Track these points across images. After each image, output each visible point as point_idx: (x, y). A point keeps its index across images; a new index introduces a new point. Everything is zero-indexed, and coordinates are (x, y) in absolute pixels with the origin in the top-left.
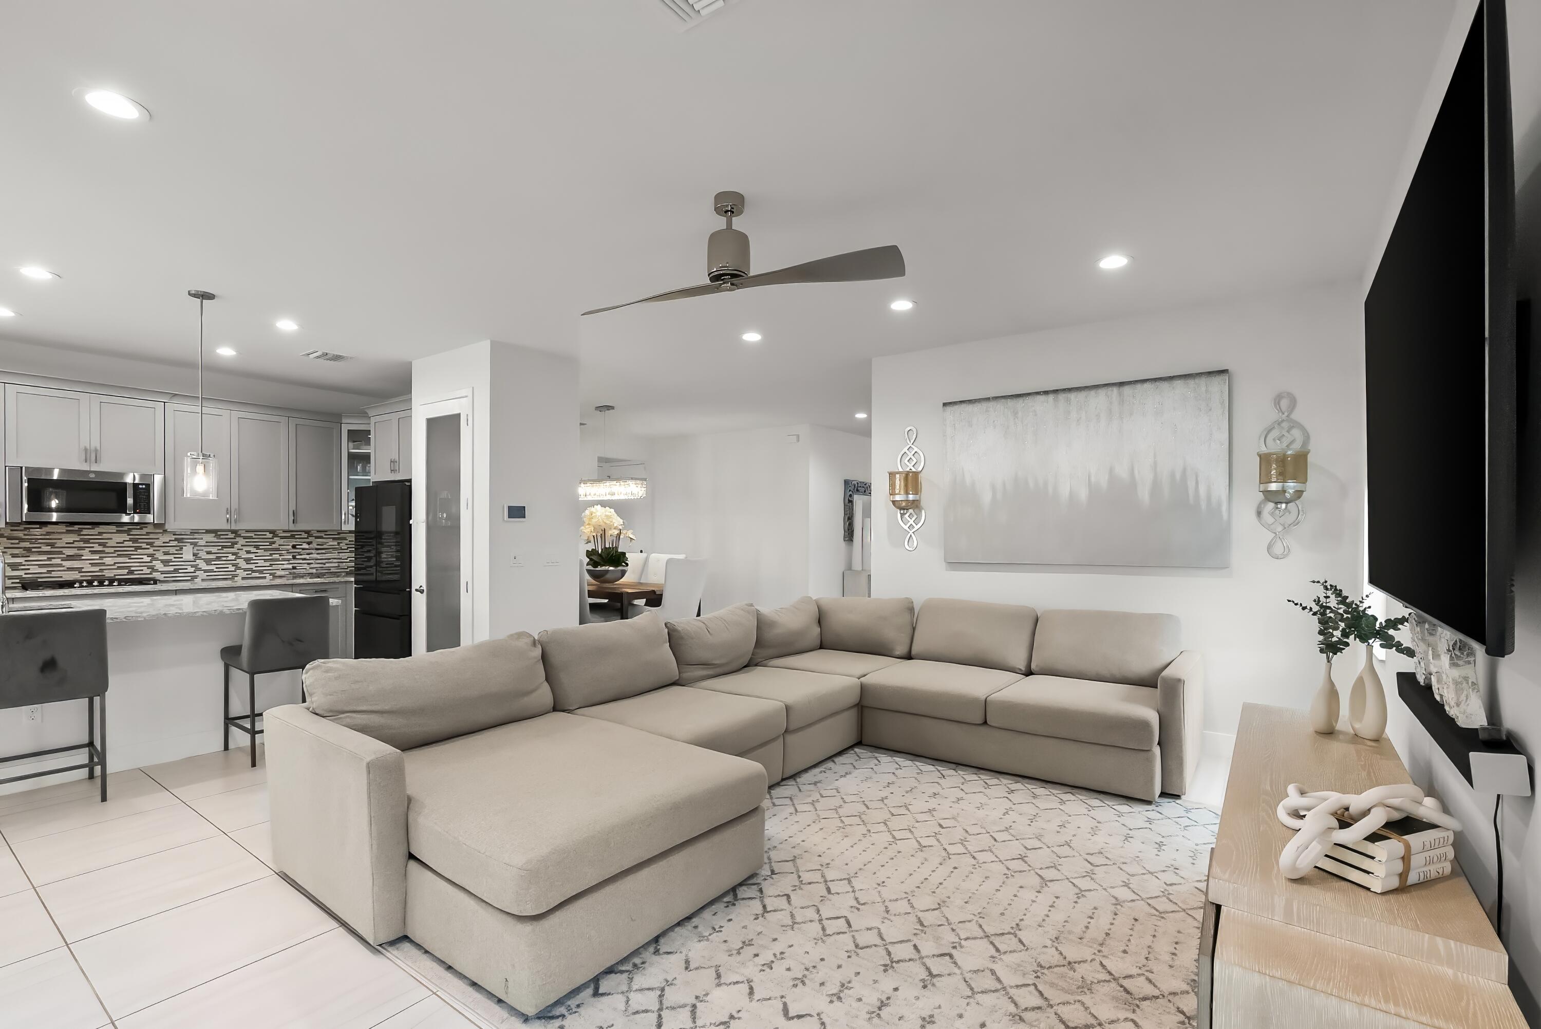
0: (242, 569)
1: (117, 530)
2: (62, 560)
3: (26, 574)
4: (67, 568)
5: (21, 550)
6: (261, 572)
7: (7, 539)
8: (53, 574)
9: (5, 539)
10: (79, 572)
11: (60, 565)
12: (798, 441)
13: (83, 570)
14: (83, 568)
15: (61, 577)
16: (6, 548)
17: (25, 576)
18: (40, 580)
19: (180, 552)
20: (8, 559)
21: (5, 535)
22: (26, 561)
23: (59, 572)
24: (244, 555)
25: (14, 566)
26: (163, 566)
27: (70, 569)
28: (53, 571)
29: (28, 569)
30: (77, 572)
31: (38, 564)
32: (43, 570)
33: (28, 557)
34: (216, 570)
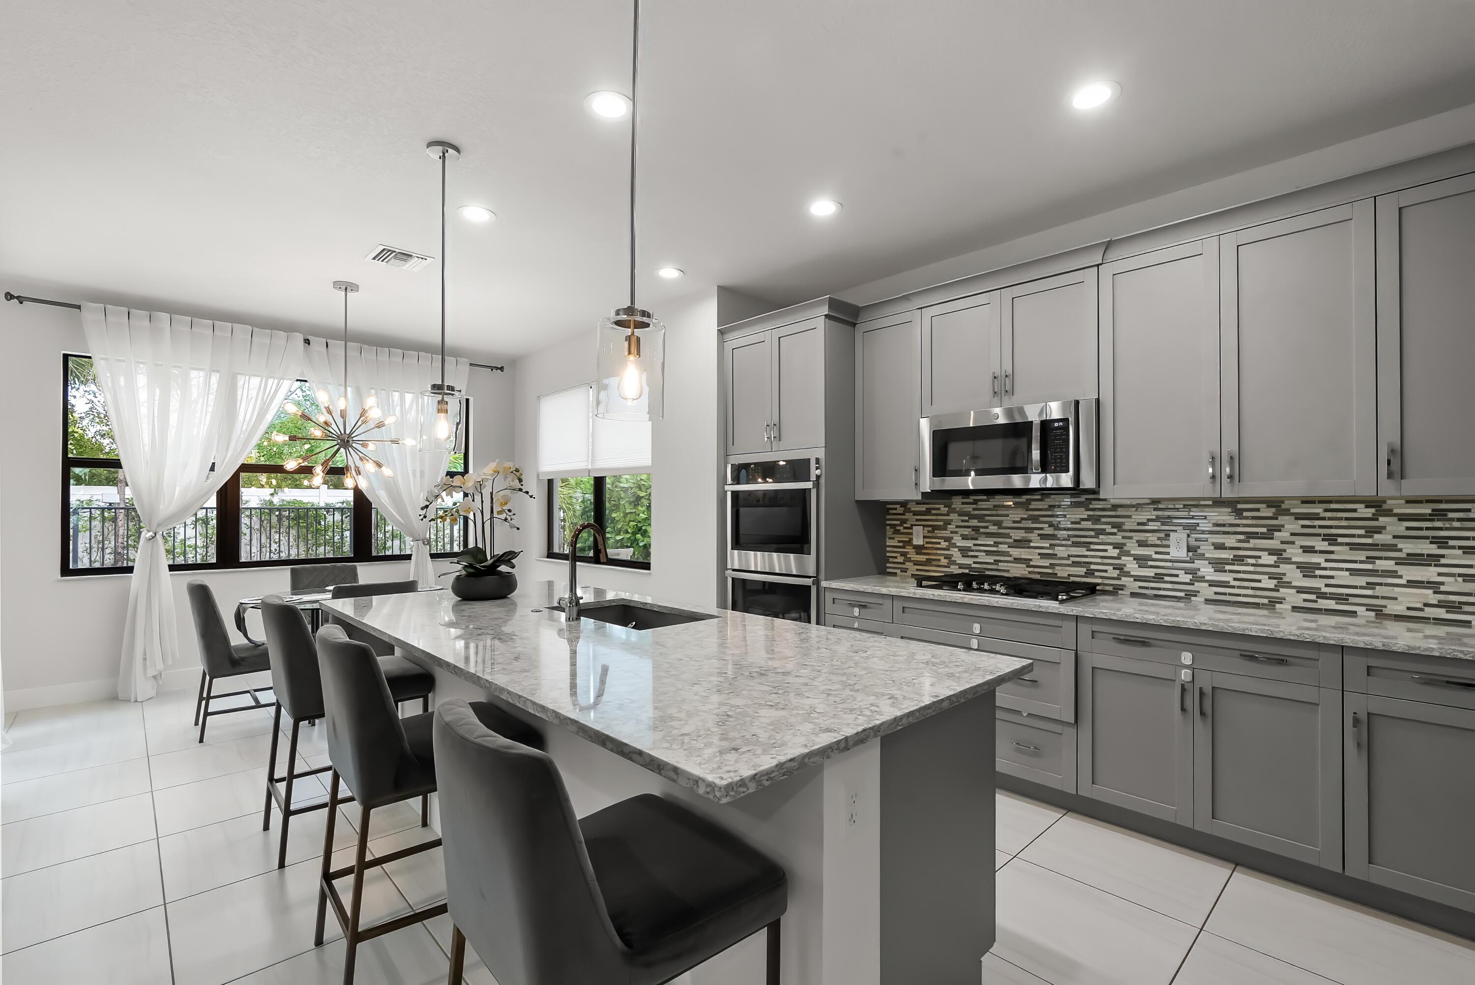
2: (1009, 547)
3: (974, 563)
4: (1015, 559)
7: (959, 516)
8: (1002, 566)
9: (956, 515)
11: (1007, 554)
13: (1031, 563)
14: (1031, 560)
15: (1008, 571)
16: (957, 527)
17: (973, 566)
18: (987, 573)
19: (1165, 542)
20: (959, 541)
21: (957, 509)
22: (975, 545)
23: (1006, 564)
24: (1296, 555)
25: (964, 551)
26: (1137, 566)
27: (1017, 560)
28: (1001, 561)
29: (976, 557)
30: (1025, 566)
31: (985, 551)
32: (990, 559)
33: (977, 539)
34: (1233, 583)
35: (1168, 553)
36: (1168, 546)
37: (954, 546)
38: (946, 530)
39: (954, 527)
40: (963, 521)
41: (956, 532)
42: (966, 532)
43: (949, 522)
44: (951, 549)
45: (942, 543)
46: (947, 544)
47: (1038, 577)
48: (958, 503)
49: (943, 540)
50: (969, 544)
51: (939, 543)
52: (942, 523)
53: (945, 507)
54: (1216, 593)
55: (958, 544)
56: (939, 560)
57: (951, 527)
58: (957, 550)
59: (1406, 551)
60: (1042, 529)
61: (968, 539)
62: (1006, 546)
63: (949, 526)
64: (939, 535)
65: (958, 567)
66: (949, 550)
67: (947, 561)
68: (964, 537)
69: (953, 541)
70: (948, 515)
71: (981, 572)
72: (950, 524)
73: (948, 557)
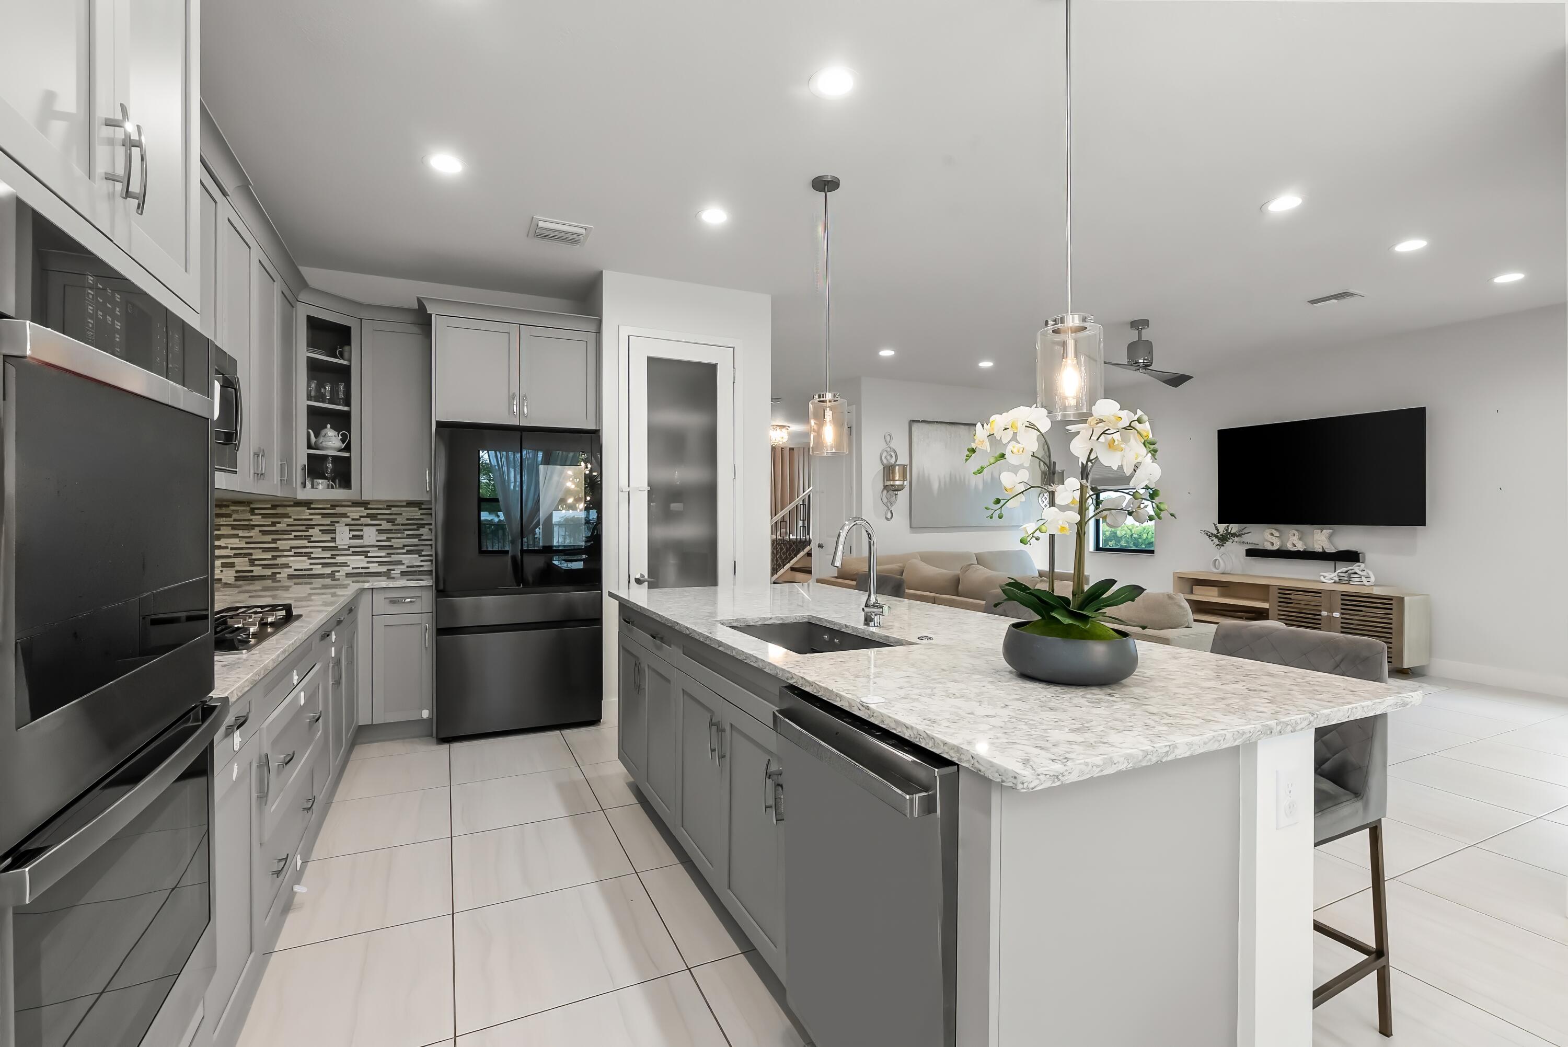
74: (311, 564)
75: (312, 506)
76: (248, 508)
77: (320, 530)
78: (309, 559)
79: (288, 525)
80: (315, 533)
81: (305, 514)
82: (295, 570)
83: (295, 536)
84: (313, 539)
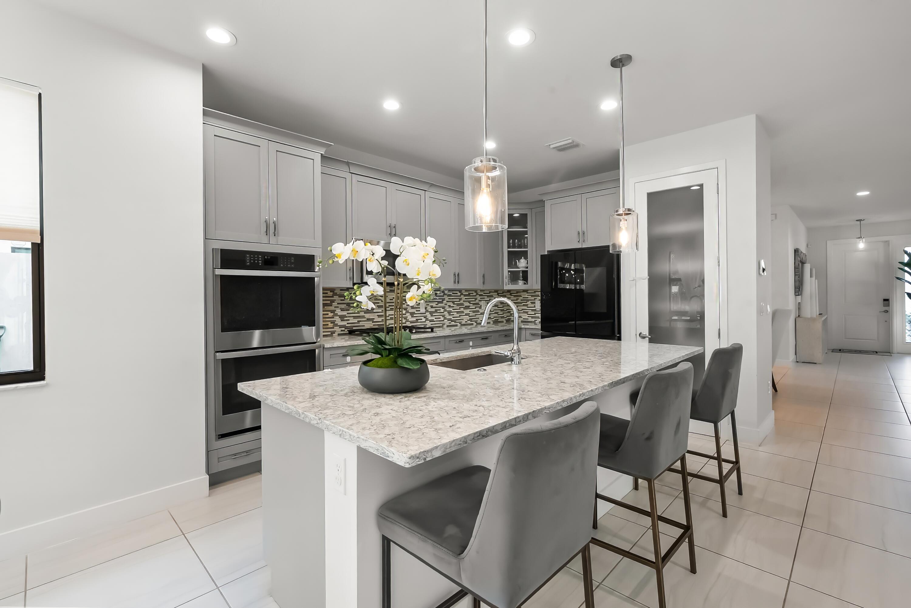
0: (447, 319)
1: (390, 290)
2: (364, 313)
3: (348, 324)
4: (367, 319)
5: (345, 305)
6: (454, 321)
7: (339, 297)
8: (361, 324)
9: (338, 297)
10: (373, 322)
11: (363, 317)
12: (776, 218)
13: (374, 320)
14: (374, 319)
15: (364, 326)
16: (338, 304)
17: (347, 325)
18: (354, 328)
19: (419, 306)
20: (339, 312)
21: (338, 294)
22: (348, 313)
23: (363, 322)
24: (447, 308)
25: (342, 318)
26: (411, 317)
27: (368, 320)
28: (360, 321)
29: (349, 320)
30: (371, 322)
31: (353, 316)
32: (356, 321)
33: (349, 310)
34: (435, 320)
35: (420, 311)
36: (419, 308)
37: (336, 315)
38: (332, 306)
39: (337, 304)
40: (341, 300)
41: (338, 307)
42: (343, 306)
43: (333, 301)
44: (335, 317)
45: (329, 314)
46: (332, 314)
47: (377, 327)
48: (338, 290)
49: (330, 312)
50: (344, 313)
51: (328, 314)
52: (329, 302)
53: (330, 292)
54: (431, 324)
55: (338, 314)
56: (328, 325)
57: (335, 304)
58: (338, 317)
59: (465, 305)
60: (378, 303)
61: (344, 310)
62: (363, 313)
63: (333, 303)
64: (327, 309)
65: (339, 327)
66: (333, 318)
67: (332, 324)
68: (342, 310)
69: (336, 312)
70: (332, 297)
71: (351, 328)
72: (334, 302)
73: (333, 322)
74: (528, 317)
75: (529, 292)
76: (497, 293)
77: (531, 302)
78: (527, 314)
79: (521, 300)
80: (529, 303)
81: (525, 295)
82: (524, 319)
83: (523, 305)
84: (529, 306)
